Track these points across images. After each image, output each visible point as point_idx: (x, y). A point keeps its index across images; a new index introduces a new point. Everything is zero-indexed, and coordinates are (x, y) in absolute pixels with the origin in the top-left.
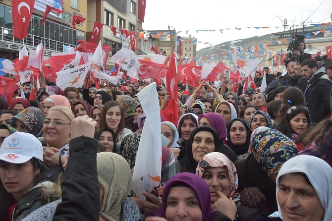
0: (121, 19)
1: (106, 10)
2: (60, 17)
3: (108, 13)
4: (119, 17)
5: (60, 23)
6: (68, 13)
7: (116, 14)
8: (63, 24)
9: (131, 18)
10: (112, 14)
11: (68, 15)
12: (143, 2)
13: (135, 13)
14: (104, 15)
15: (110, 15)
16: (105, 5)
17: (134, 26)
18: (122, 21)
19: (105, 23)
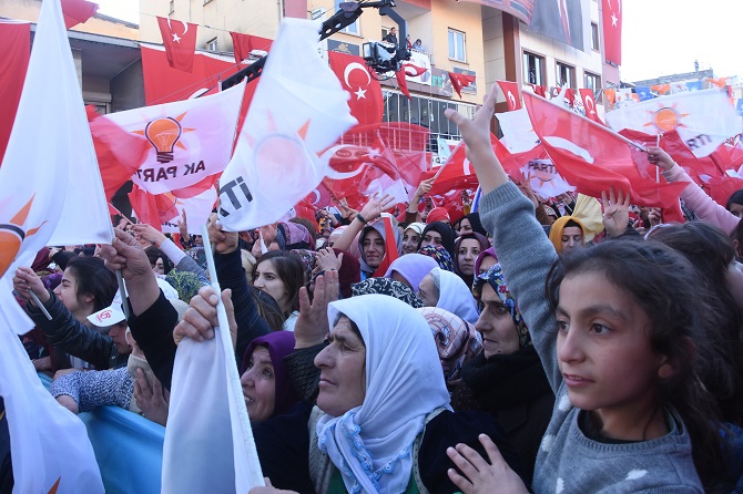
0: (563, 67)
1: (525, 52)
2: (429, 83)
3: (532, 57)
4: (558, 63)
5: (428, 94)
6: (443, 72)
7: (551, 55)
8: (434, 96)
9: (588, 60)
10: (542, 59)
11: (444, 77)
12: (615, 20)
13: (596, 47)
14: (522, 63)
15: (537, 60)
16: (524, 42)
17: (598, 77)
18: (568, 70)
19: (527, 80)
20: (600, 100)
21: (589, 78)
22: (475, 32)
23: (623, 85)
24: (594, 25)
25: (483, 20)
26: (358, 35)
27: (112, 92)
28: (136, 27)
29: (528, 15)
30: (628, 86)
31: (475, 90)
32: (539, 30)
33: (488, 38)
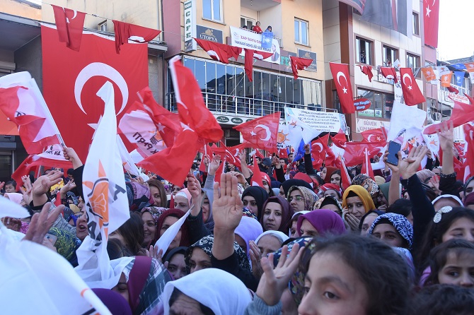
0: (389, 49)
1: (357, 37)
2: (278, 62)
3: (363, 41)
4: (384, 46)
5: (277, 71)
6: (289, 53)
7: (378, 39)
8: (282, 72)
9: (410, 43)
10: (371, 42)
12: (428, 11)
13: (417, 32)
14: (355, 46)
15: (367, 44)
16: (357, 29)
17: (418, 57)
18: (392, 51)
19: (358, 60)
20: (419, 76)
21: (411, 58)
22: (316, 20)
23: (439, 63)
24: (415, 14)
25: (323, 11)
26: (222, 22)
27: (16, 62)
28: (39, 7)
29: (361, 6)
30: (443, 64)
31: (315, 68)
32: (370, 18)
33: (327, 25)
